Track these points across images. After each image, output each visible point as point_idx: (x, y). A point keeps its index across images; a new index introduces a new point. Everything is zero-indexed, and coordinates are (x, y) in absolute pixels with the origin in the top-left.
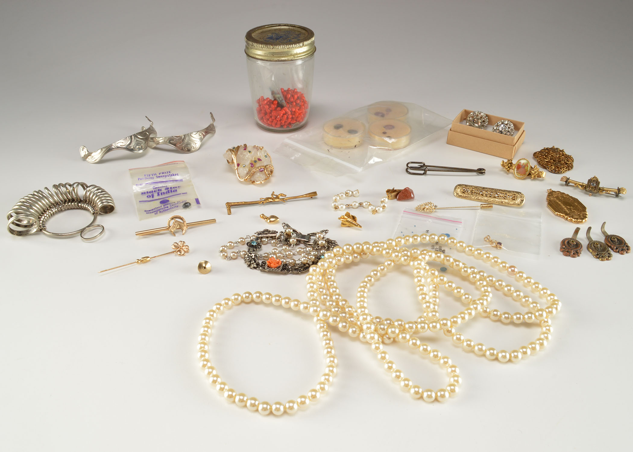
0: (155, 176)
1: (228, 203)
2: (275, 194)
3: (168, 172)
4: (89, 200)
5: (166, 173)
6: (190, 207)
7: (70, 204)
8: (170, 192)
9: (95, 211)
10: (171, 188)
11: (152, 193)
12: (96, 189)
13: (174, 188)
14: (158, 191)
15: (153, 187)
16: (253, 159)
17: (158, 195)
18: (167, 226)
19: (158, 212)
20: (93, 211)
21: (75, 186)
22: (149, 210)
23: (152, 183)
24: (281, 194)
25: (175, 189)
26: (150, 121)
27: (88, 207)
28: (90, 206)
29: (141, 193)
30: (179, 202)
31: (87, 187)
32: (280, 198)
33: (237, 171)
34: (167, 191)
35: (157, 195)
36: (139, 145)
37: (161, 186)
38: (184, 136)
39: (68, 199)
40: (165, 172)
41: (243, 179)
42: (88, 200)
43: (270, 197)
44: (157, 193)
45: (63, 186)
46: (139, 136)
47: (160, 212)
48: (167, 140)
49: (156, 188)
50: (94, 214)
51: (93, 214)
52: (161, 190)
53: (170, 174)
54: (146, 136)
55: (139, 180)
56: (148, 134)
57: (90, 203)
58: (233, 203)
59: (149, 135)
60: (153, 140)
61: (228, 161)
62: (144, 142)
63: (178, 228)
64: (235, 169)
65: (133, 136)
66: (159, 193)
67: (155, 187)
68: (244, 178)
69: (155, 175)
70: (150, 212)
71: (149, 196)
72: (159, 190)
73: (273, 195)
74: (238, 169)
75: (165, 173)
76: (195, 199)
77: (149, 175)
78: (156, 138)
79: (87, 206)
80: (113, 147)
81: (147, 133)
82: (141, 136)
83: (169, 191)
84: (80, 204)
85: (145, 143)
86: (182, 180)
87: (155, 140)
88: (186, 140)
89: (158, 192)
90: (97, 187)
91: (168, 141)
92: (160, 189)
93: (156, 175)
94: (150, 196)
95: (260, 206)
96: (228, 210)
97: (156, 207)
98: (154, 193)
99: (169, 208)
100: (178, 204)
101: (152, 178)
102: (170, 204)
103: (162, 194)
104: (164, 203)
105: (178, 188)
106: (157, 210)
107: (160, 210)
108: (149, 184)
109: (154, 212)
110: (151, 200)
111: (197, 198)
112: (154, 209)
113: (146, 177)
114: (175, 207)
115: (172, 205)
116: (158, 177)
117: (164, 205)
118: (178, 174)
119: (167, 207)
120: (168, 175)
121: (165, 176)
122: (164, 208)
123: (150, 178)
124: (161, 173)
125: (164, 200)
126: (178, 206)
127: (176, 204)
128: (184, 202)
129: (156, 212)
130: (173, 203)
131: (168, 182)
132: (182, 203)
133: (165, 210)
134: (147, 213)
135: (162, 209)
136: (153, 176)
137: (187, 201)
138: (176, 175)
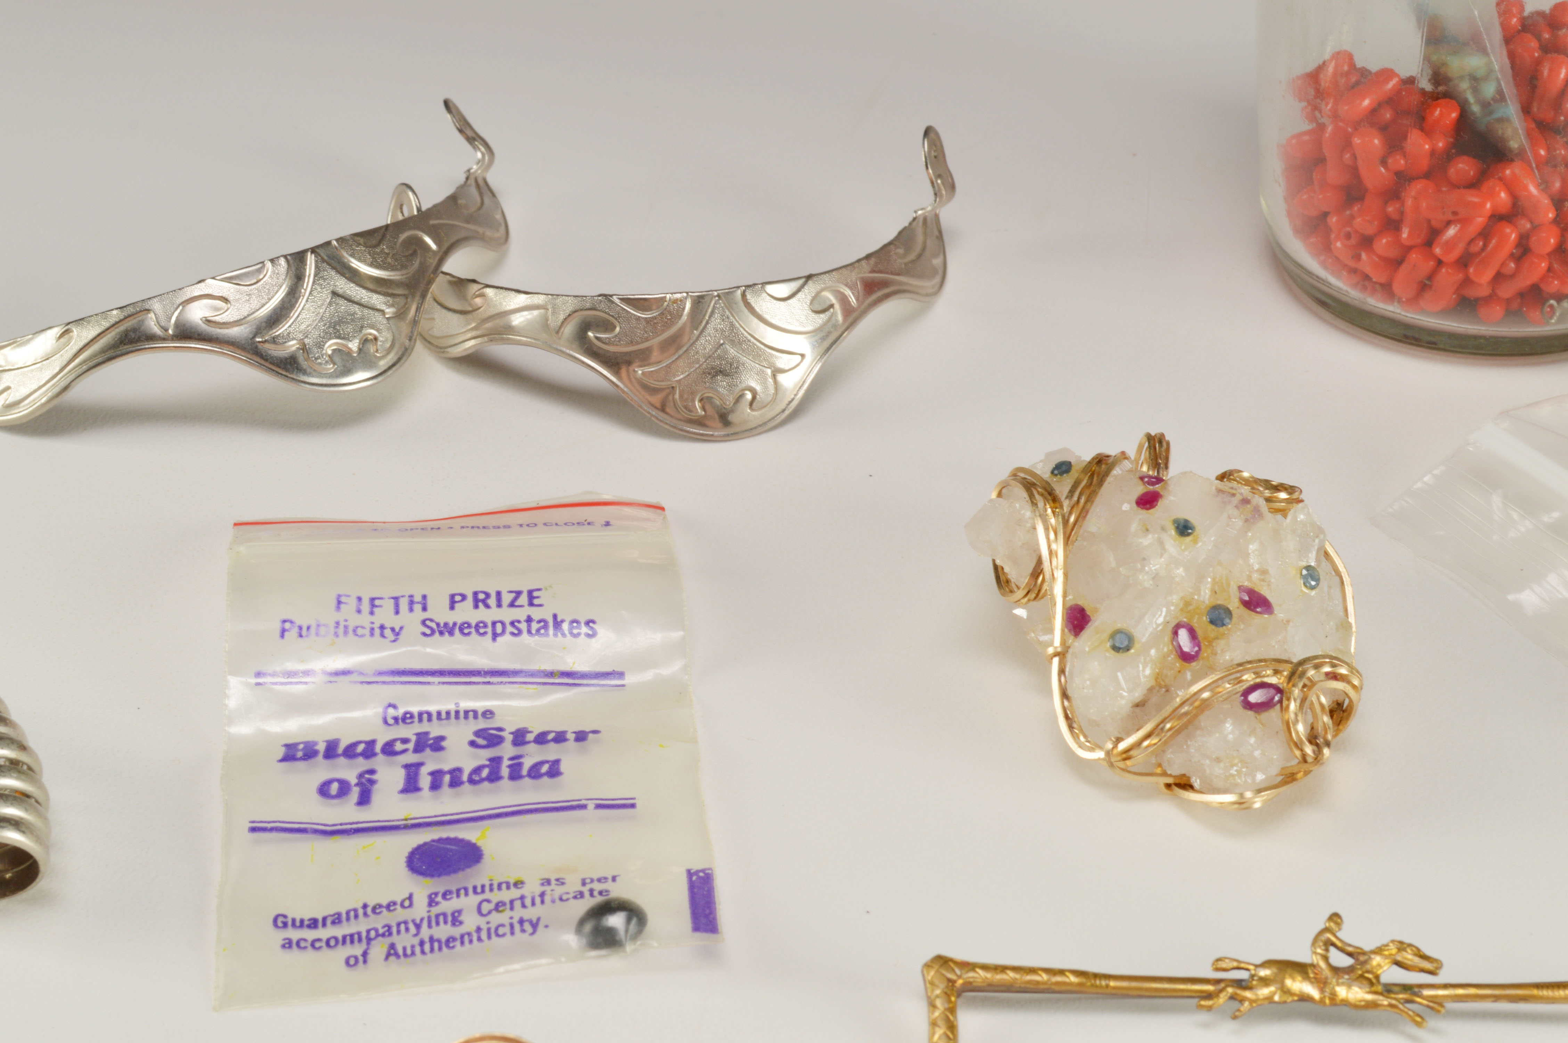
0: (411, 621)
1: (942, 961)
2: (1349, 934)
3: (523, 600)
5: (507, 598)
6: (629, 947)
8: (505, 771)
10: (519, 737)
11: (362, 764)
13: (541, 739)
14: (418, 749)
15: (380, 710)
16: (1205, 597)
17: (411, 786)
19: (379, 949)
22: (307, 914)
23: (381, 673)
24: (1402, 946)
26: (473, 138)
29: (281, 752)
30: (559, 890)
32: (1384, 979)
33: (1062, 671)
35: (401, 785)
36: (349, 329)
37: (452, 707)
38: (699, 301)
40: (499, 594)
41: (1099, 747)
43: (1303, 955)
44: (407, 767)
46: (355, 264)
47: (392, 952)
48: (562, 317)
49: (407, 718)
52: (437, 745)
53: (536, 614)
54: (416, 264)
55: (283, 632)
56: (434, 246)
58: (985, 967)
59: (445, 254)
60: (462, 296)
61: (998, 570)
62: (390, 311)
64: (1051, 650)
65: (311, 259)
66: (420, 765)
67: (400, 712)
68: (1109, 746)
69: (418, 607)
70: (310, 935)
71: (335, 787)
72: (423, 743)
73: (1329, 944)
74: (1069, 656)
75: (492, 601)
76: (690, 873)
77: (372, 600)
78: (489, 292)
80: (152, 324)
81: (428, 240)
82: (371, 265)
83: (496, 761)
85: (400, 315)
86: (621, 675)
87: (478, 301)
88: (702, 340)
89: (410, 758)
91: (569, 330)
92: (435, 730)
93: (424, 609)
95: (1206, 1026)
96: (934, 1024)
97: (371, 904)
98: (380, 762)
99: (469, 934)
100: (543, 902)
101: (388, 632)
102: (479, 890)
103: (435, 786)
104: (439, 875)
105: (571, 744)
106: (368, 932)
107: (390, 934)
108: (354, 677)
109: (344, 942)
110: (341, 824)
111: (703, 871)
112: (352, 914)
113: (340, 616)
114: (512, 926)
115: (492, 906)
116: (433, 625)
117: (436, 894)
118: (593, 622)
119: (450, 919)
120: (512, 624)
121: (489, 630)
122: (429, 918)
123: (372, 634)
124: (464, 597)
125: (448, 840)
126: (539, 919)
127: (528, 902)
128: (592, 895)
129: (364, 946)
130: (508, 888)
131: (508, 685)
132: (575, 897)
133: (435, 937)
134: (285, 939)
135: (407, 929)
136: (397, 612)
137: (617, 879)
138: (575, 631)
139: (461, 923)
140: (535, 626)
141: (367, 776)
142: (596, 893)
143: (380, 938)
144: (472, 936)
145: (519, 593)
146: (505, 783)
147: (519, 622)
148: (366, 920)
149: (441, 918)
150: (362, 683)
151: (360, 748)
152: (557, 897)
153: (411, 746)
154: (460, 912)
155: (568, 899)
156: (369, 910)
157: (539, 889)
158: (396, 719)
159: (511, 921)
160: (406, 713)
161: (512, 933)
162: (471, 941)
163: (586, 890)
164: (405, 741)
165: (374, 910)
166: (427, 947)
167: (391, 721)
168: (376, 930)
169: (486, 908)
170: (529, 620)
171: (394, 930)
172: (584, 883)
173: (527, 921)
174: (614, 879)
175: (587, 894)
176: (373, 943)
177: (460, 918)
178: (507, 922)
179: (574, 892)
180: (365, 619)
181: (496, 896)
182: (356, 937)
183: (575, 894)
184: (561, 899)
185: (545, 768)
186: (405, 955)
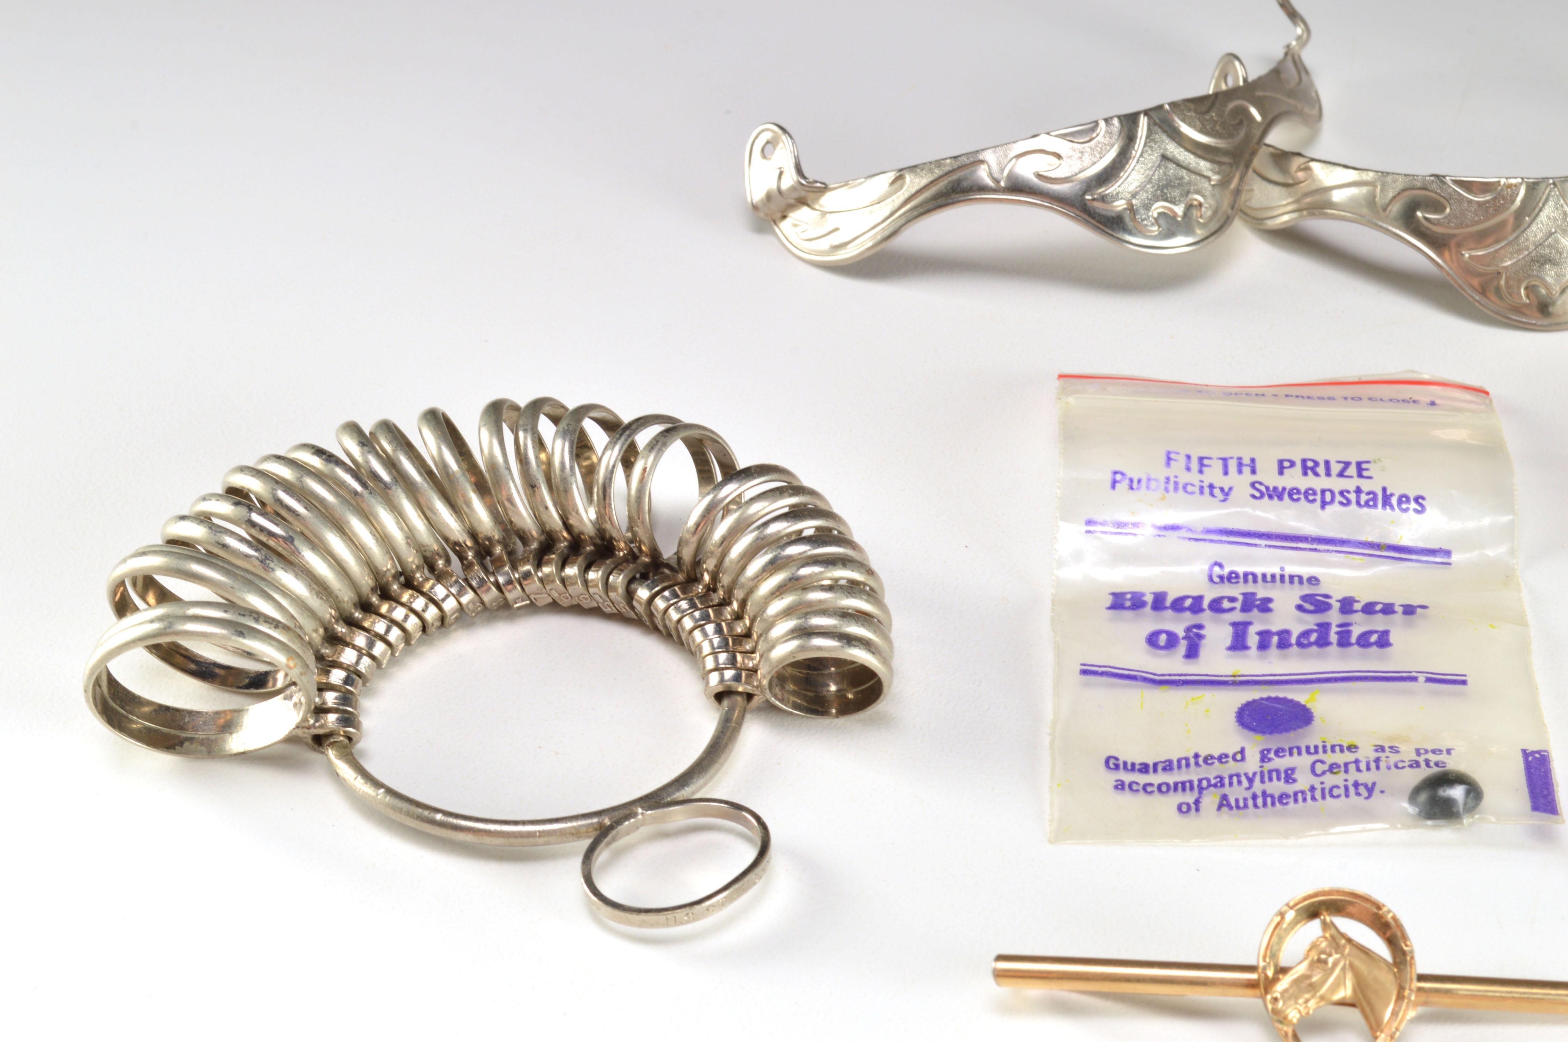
0: (1241, 483)
3: (1352, 470)
4: (715, 578)
5: (1336, 468)
6: (1466, 821)
7: (571, 571)
8: (1333, 638)
9: (737, 678)
10: (1347, 605)
11: (1188, 619)
12: (785, 503)
13: (1369, 609)
14: (1247, 607)
15: (1206, 567)
17: (1238, 644)
18: (1251, 962)
19: (1210, 800)
20: (722, 680)
21: (643, 438)
22: (1139, 759)
23: (1209, 531)
25: (1379, 623)
26: (1293, 15)
27: (697, 635)
28: (710, 628)
29: (1109, 600)
30: (1394, 758)
31: (732, 473)
34: (1310, 621)
35: (1228, 642)
36: (1176, 193)
37: (1277, 570)
38: (1533, 187)
39: (567, 527)
40: (1327, 463)
42: (707, 578)
44: (1234, 624)
45: (556, 420)
46: (1186, 129)
47: (1224, 803)
48: (1391, 194)
49: (1232, 578)
50: (726, 702)
51: (719, 697)
52: (1265, 606)
53: (1366, 485)
54: (1242, 133)
55: (1114, 483)
56: (1258, 117)
57: (716, 598)
59: (1268, 126)
60: (1285, 170)
62: (1215, 178)
63: (1337, 997)
65: (1143, 121)
66: (1247, 624)
67: (1226, 571)
69: (1247, 470)
70: (1142, 779)
71: (1163, 638)
72: (1249, 603)
75: (1321, 470)
76: (1525, 753)
77: (1201, 459)
78: (1313, 165)
79: (688, 623)
80: (983, 174)
81: (1254, 111)
82: (1202, 131)
83: (1324, 627)
84: (643, 593)
85: (1223, 184)
86: (1448, 553)
87: (1301, 175)
88: (1534, 227)
89: (1237, 616)
90: (798, 490)
91: (1396, 208)
92: (1262, 592)
93: (1253, 472)
94: (1172, 641)
97: (1203, 754)
98: (1206, 617)
99: (1303, 792)
100: (1378, 768)
101: (1217, 492)
102: (1312, 750)
103: (1263, 646)
104: (1271, 733)
105: (1398, 617)
106: (1200, 781)
107: (1223, 785)
108: (1183, 533)
109: (1176, 789)
110: (1170, 675)
111: (1538, 752)
112: (1184, 762)
113: (1170, 472)
114: (1346, 788)
115: (1326, 767)
116: (1263, 489)
117: (1269, 751)
118: (1423, 498)
119: (1283, 775)
120: (1341, 493)
121: (1318, 497)
122: (1262, 773)
123: (1202, 492)
124: (1292, 464)
125: (1277, 699)
126: (1374, 784)
127: (1363, 766)
128: (1428, 765)
129: (1196, 794)
130: (1342, 751)
131: (1334, 554)
132: (1411, 766)
133: (1268, 792)
134: (1117, 781)
135: (1240, 782)
136: (1226, 473)
137: (1452, 752)
138: (1404, 506)
139: (1295, 781)
140: (1364, 498)
141: (1195, 630)
142: (1432, 764)
143: (1212, 789)
144: (1306, 794)
145: (1347, 464)
146: (1334, 649)
147: (1348, 492)
148: (1198, 769)
149: (1274, 775)
150: (1190, 539)
151: (1188, 603)
152: (1392, 764)
153: (1238, 605)
154: (1293, 770)
155: (1403, 767)
156: (1201, 760)
157: (1373, 755)
158: (1221, 577)
159: (1346, 783)
160: (1231, 573)
161: (1347, 796)
162: (1305, 800)
163: (1421, 759)
164: (1232, 599)
165: (1206, 760)
166: (1260, 801)
167: (1216, 580)
168: (1208, 780)
169: (1319, 768)
170: (1358, 491)
171: (1227, 781)
172: (1418, 752)
173: (1362, 784)
174: (1449, 752)
175: (1423, 764)
176: (1205, 792)
177: (1293, 776)
178: (1342, 784)
179: (1409, 761)
180: (1193, 477)
181: (1331, 758)
182: (1188, 785)
183: (1410, 763)
184: (1396, 767)
185: (1374, 638)
186: (1238, 807)
